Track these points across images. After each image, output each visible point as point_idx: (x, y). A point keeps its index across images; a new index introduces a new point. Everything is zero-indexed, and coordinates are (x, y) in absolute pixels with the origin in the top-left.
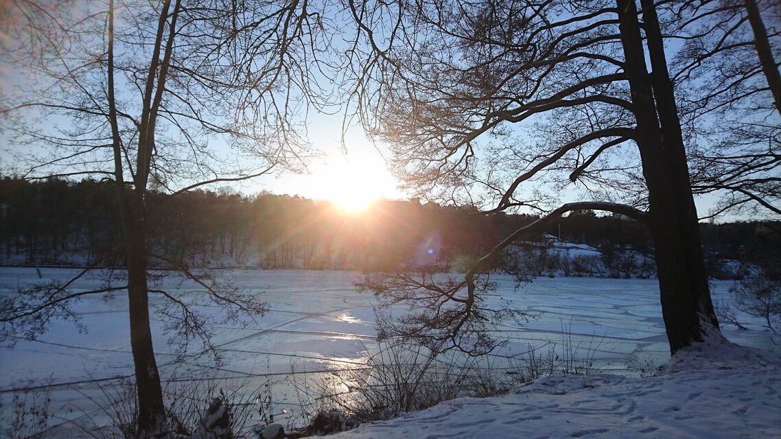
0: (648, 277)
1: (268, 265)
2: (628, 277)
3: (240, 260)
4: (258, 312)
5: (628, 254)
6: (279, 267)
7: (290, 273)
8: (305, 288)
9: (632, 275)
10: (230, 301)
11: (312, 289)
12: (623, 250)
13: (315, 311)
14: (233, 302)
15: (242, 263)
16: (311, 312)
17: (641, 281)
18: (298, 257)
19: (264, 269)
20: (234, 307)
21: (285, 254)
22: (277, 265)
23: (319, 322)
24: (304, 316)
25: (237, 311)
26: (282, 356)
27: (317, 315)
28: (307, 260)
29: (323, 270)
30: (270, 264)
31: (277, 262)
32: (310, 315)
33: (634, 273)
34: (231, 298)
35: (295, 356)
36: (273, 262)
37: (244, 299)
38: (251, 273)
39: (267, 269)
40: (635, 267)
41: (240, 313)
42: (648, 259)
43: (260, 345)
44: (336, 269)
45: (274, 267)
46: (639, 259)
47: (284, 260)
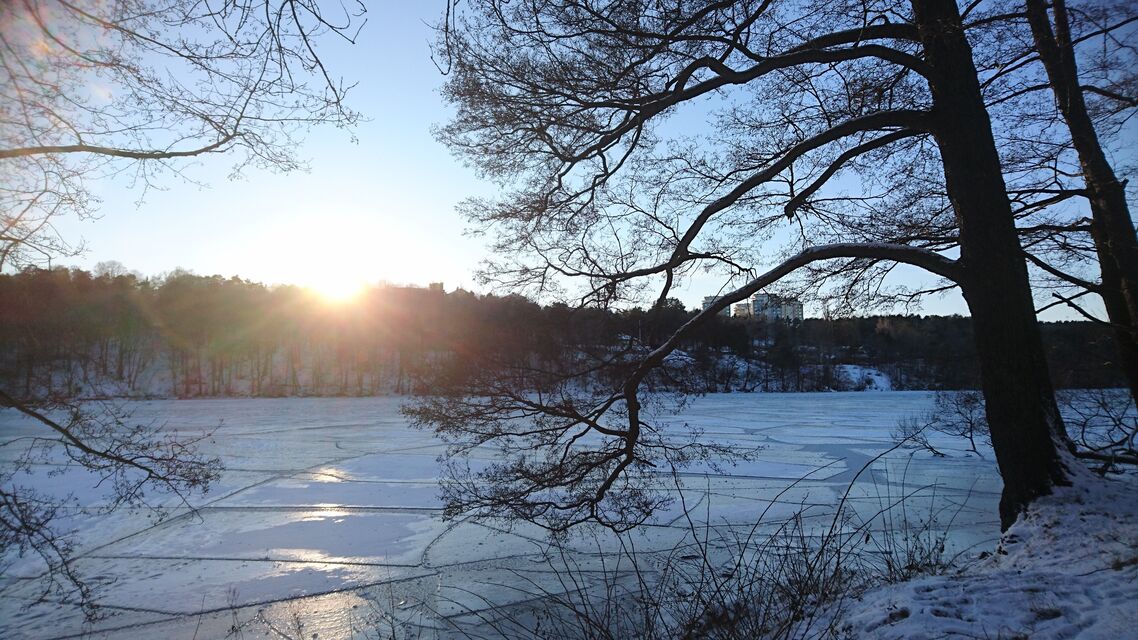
0: (753, 389)
1: (187, 391)
2: (728, 390)
3: (137, 385)
4: (194, 482)
5: (726, 360)
6: (207, 394)
7: (230, 404)
8: (261, 428)
9: (732, 388)
10: (119, 459)
11: (272, 428)
12: (720, 356)
13: (288, 466)
14: (130, 462)
15: (139, 389)
16: (278, 467)
17: (743, 395)
18: (242, 378)
19: (180, 399)
20: (133, 474)
21: (218, 373)
22: (203, 390)
23: (301, 486)
24: (269, 476)
25: (140, 484)
26: (241, 563)
27: (292, 472)
28: (256, 383)
29: (285, 397)
30: (190, 389)
31: (203, 386)
32: (282, 474)
33: (737, 385)
34: (124, 452)
35: (267, 559)
36: (196, 388)
37: (158, 454)
38: (157, 405)
39: (186, 398)
40: (737, 377)
41: (147, 487)
42: (752, 367)
43: (187, 540)
44: (306, 395)
45: (199, 395)
46: (742, 366)
47: (216, 384)
